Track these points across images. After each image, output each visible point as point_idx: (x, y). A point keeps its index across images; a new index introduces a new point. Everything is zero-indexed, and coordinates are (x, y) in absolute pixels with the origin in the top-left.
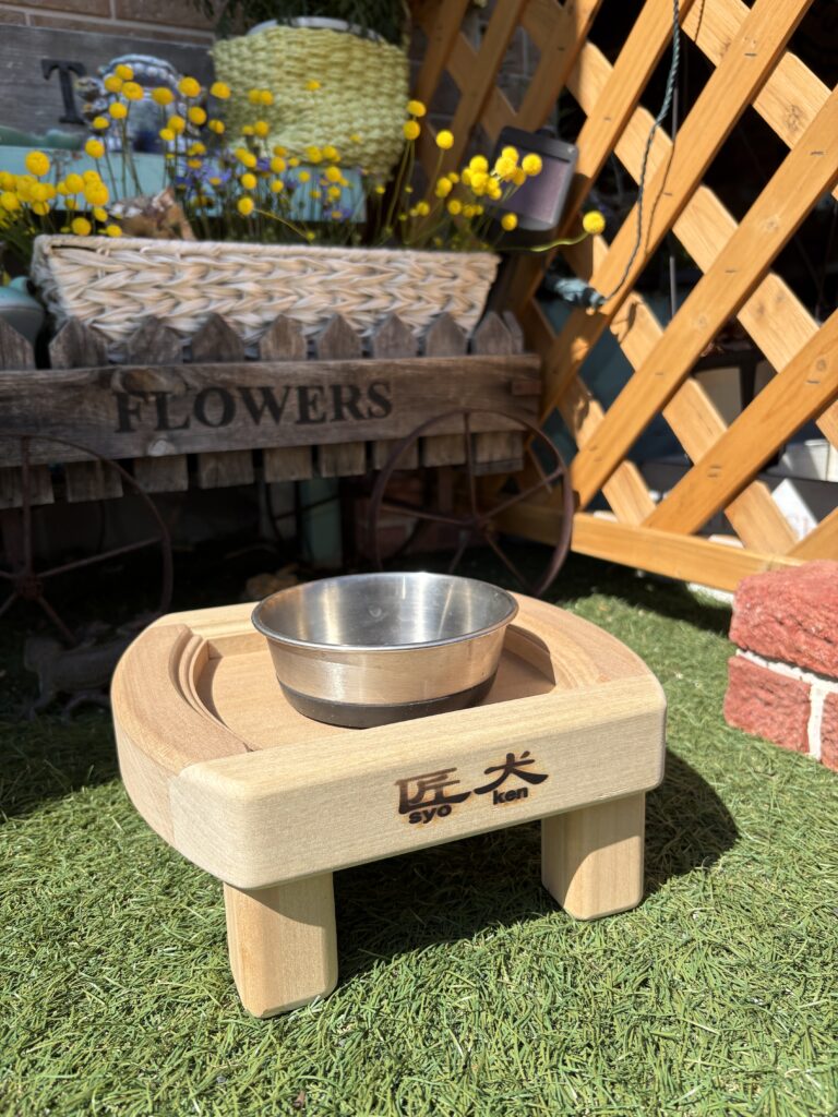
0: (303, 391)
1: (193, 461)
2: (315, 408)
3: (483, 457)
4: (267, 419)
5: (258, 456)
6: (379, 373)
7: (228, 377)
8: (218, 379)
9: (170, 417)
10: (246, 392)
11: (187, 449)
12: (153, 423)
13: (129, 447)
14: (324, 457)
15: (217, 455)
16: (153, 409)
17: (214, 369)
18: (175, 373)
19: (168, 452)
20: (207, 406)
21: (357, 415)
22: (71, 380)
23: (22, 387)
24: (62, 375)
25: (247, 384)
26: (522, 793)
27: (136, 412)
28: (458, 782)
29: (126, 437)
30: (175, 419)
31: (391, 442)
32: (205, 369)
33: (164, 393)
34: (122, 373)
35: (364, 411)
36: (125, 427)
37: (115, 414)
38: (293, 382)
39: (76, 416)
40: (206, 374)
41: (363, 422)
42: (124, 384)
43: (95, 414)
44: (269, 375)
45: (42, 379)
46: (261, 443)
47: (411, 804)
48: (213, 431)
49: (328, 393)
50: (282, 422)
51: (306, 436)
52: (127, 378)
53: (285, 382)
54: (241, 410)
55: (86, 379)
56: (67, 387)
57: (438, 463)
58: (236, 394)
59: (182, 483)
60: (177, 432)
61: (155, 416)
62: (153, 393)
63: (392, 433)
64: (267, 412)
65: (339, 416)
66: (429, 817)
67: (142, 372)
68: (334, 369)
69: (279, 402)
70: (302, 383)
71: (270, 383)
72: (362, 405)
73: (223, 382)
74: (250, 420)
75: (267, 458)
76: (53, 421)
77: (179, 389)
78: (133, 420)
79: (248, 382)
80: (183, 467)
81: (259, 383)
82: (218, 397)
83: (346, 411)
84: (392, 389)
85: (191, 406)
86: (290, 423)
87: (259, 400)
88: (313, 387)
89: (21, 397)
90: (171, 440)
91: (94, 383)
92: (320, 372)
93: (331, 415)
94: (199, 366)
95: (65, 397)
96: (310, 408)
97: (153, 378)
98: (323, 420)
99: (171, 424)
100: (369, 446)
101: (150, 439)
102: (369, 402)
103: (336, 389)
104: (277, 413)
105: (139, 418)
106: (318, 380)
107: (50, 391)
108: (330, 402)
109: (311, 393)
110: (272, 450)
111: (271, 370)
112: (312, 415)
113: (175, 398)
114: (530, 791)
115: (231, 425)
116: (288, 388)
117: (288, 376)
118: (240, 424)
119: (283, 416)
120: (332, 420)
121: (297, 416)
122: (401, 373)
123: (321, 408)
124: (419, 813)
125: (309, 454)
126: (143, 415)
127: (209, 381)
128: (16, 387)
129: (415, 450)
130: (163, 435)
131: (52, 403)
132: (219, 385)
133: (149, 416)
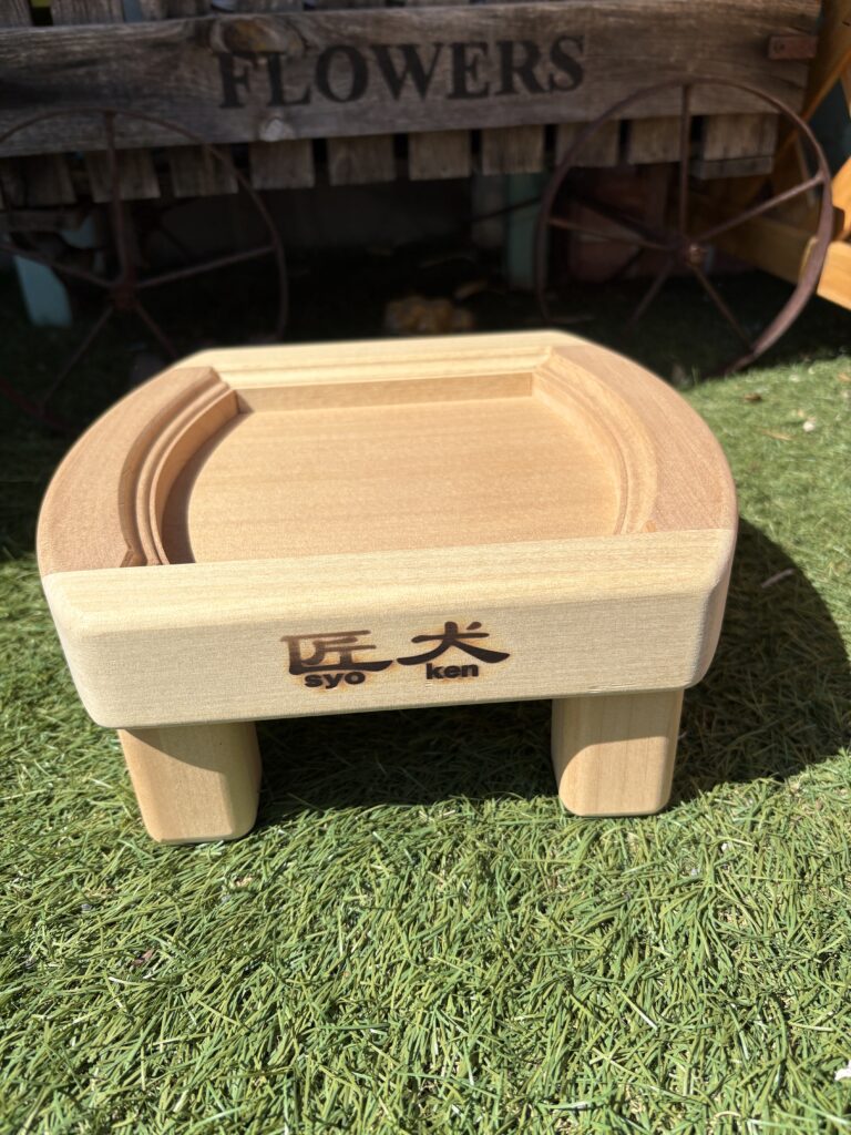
0: (459, 50)
1: (320, 148)
2: (475, 76)
3: (713, 151)
4: (410, 91)
5: (401, 143)
6: (568, 22)
7: (358, 29)
8: (345, 33)
9: (287, 87)
10: (382, 51)
11: (310, 132)
12: (265, 96)
13: (237, 128)
14: (488, 146)
15: (349, 142)
16: (264, 76)
17: (340, 19)
18: (289, 25)
19: (284, 136)
20: (332, 71)
21: (534, 86)
22: (162, 35)
23: (106, 46)
24: (152, 30)
25: (383, 40)
26: (470, 671)
27: (244, 80)
28: (373, 647)
29: (232, 112)
30: (293, 91)
31: (582, 127)
32: (328, 18)
33: (277, 54)
34: (223, 24)
35: (543, 80)
36: (231, 101)
37: (218, 82)
38: (446, 38)
39: (172, 84)
40: (330, 26)
41: (539, 96)
42: (227, 41)
43: (194, 82)
44: (414, 28)
45: (129, 35)
46: (402, 125)
47: (305, 665)
48: (340, 107)
49: (494, 54)
50: (430, 96)
51: (462, 116)
52: (229, 32)
53: (435, 37)
54: (376, 78)
55: (180, 34)
56: (159, 45)
57: (647, 159)
58: (369, 54)
59: (307, 178)
60: (294, 109)
61: (267, 85)
62: (265, 54)
63: (580, 114)
64: (410, 81)
65: (508, 88)
66: (333, 683)
67: (247, 24)
68: (505, 18)
69: (426, 66)
70: (458, 38)
71: (415, 38)
72: (541, 73)
73: (353, 37)
74: (388, 92)
75: (413, 146)
76: (146, 91)
77: (295, 49)
78: (241, 90)
79: (386, 37)
80: (307, 156)
81: (400, 39)
82: (346, 59)
83: (517, 80)
84: (586, 47)
85: (312, 71)
86: (440, 98)
87: (399, 63)
88: (473, 44)
89: (107, 60)
90: (288, 119)
91: (190, 39)
92: (484, 22)
93: (497, 86)
94: (319, 14)
95: (156, 58)
96: (468, 75)
97: (261, 32)
98: (484, 93)
99: (288, 98)
100: (550, 132)
101: (262, 118)
102: (550, 65)
103: (506, 47)
104: (423, 83)
105: (248, 89)
106: (480, 34)
107: (138, 51)
108: (497, 67)
109: (470, 53)
110: (418, 136)
111: (416, 19)
112: (471, 87)
113: (290, 60)
114: (480, 671)
115: (363, 101)
116: (439, 46)
117: (439, 28)
118: (375, 98)
119: (432, 86)
120: (498, 94)
121: (450, 88)
122: (601, 22)
123: (482, 75)
124: (319, 677)
125: (467, 143)
126: (254, 85)
127: (334, 36)
128: (100, 47)
129: (615, 138)
130: (278, 112)
131: (142, 67)
132: (348, 43)
133: (260, 85)
